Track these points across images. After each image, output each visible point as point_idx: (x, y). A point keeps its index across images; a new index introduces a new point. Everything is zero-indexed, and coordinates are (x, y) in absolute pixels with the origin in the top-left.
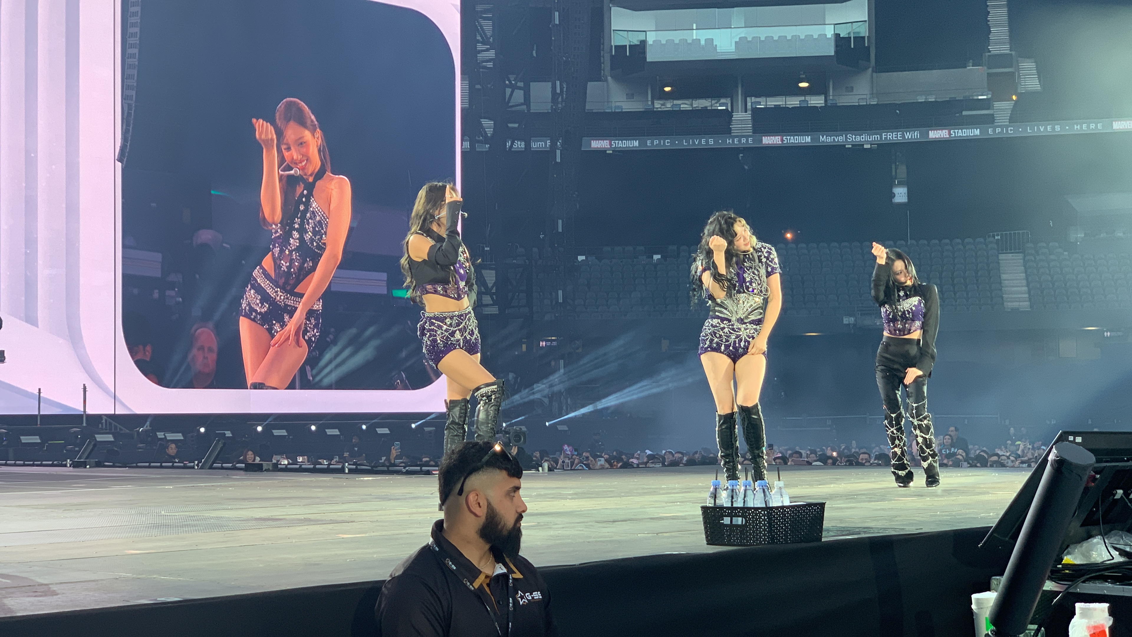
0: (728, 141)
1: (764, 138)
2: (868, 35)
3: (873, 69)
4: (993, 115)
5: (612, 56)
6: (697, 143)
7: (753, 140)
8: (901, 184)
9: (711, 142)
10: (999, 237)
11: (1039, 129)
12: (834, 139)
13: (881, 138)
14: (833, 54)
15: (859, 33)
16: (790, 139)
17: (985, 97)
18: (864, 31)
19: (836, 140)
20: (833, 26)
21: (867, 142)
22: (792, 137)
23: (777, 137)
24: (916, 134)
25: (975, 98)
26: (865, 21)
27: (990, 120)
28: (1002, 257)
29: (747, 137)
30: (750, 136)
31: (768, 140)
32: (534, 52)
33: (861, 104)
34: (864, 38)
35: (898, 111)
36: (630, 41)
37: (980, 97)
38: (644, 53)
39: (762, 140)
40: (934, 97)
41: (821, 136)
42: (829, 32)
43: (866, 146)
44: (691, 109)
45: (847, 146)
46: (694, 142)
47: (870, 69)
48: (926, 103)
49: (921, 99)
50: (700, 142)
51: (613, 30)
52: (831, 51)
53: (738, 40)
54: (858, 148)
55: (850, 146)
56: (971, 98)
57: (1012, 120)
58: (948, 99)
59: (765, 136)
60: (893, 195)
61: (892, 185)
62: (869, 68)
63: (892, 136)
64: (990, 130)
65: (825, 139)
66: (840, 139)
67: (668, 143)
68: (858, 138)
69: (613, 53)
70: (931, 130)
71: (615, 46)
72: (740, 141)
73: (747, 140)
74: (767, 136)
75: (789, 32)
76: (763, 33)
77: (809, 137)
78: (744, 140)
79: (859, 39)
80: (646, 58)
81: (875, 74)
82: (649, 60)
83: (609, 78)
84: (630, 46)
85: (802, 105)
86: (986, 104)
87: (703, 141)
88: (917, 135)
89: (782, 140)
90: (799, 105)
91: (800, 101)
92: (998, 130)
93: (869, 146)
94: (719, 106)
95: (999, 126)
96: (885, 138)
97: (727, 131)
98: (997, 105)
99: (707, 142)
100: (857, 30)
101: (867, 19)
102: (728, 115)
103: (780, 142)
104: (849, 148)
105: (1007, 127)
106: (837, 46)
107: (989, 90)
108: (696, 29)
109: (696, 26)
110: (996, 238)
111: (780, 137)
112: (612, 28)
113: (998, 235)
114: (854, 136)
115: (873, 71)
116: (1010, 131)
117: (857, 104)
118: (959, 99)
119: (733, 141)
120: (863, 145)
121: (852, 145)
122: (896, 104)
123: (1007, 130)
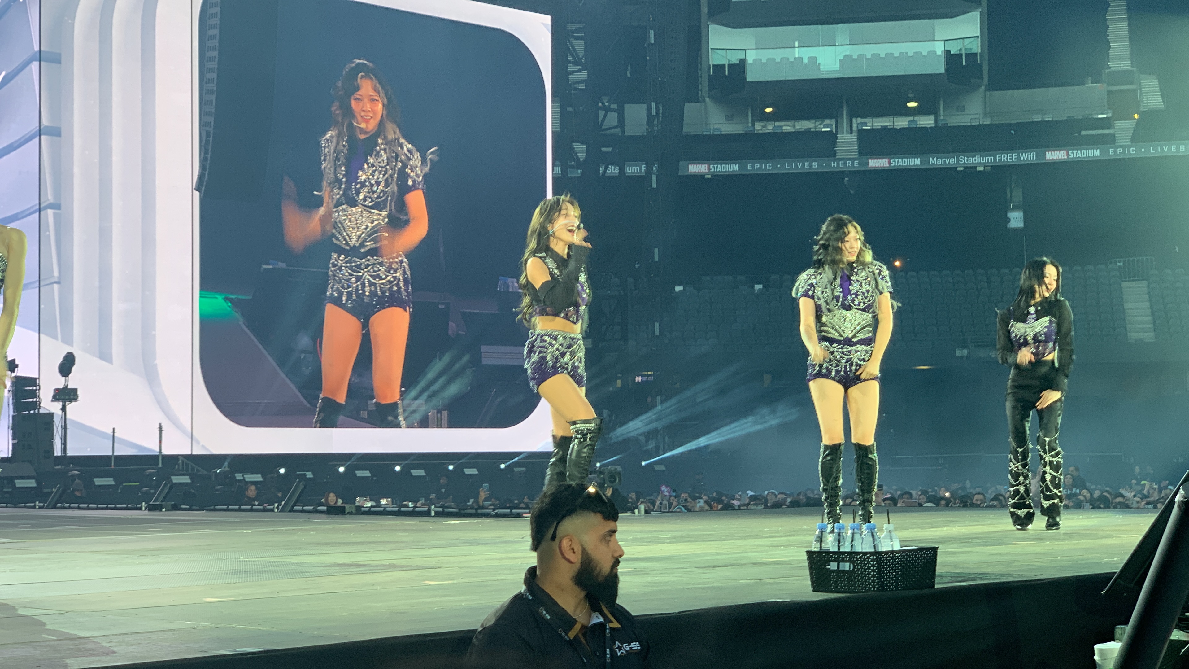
0: (832, 165)
1: (870, 160)
2: (980, 51)
3: (986, 86)
4: (1113, 135)
5: (709, 75)
6: (800, 167)
7: (859, 163)
8: (1016, 208)
9: (815, 165)
10: (1122, 264)
11: (1162, 150)
12: (945, 161)
13: (995, 159)
14: (942, 71)
15: (971, 49)
16: (898, 162)
17: (1105, 116)
18: (976, 47)
19: (947, 162)
20: (943, 42)
21: (980, 164)
22: (900, 160)
23: (884, 160)
24: (1032, 155)
25: (1095, 116)
26: (977, 37)
27: (1110, 140)
28: (1124, 284)
29: (852, 160)
30: (855, 159)
31: (875, 163)
32: (628, 72)
33: (974, 124)
34: (977, 54)
35: (1012, 132)
36: (729, 61)
37: (1100, 116)
38: (744, 72)
39: (868, 163)
40: (1051, 116)
41: (931, 159)
42: (939, 48)
43: (979, 169)
44: (794, 130)
45: (958, 169)
46: (796, 166)
47: (983, 88)
48: (1043, 122)
49: (1037, 118)
50: (803, 165)
51: (712, 49)
52: (941, 69)
53: (842, 58)
54: (970, 170)
55: (962, 169)
56: (1090, 117)
57: (1134, 140)
58: (1066, 119)
59: (872, 159)
60: (1008, 220)
61: (1007, 209)
62: (981, 86)
63: (1007, 158)
64: (1111, 151)
65: (936, 161)
66: (951, 161)
67: (769, 166)
68: (971, 161)
69: (711, 73)
70: (1049, 151)
71: (714, 66)
72: (845, 164)
73: (853, 164)
74: (874, 159)
75: (896, 49)
76: (869, 50)
77: (919, 159)
78: (849, 163)
79: (971, 56)
80: (746, 78)
81: (988, 93)
82: (749, 79)
83: (707, 99)
84: (729, 65)
85: (911, 126)
86: (1106, 124)
87: (806, 165)
88: (1033, 157)
89: (890, 163)
90: (907, 126)
91: (908, 122)
92: (1120, 150)
93: (982, 169)
94: (823, 128)
95: (1120, 147)
96: (1000, 160)
97: (833, 154)
98: (1118, 124)
99: (811, 166)
100: (969, 47)
101: (978, 34)
102: (832, 137)
103: (887, 165)
104: (961, 171)
105: (1129, 147)
106: (947, 63)
107: (1109, 108)
108: (798, 47)
109: (799, 44)
110: (1118, 264)
111: (887, 160)
112: (710, 47)
113: (1120, 262)
114: (966, 158)
115: (986, 90)
116: (1132, 152)
117: (969, 124)
118: (1078, 118)
119: (838, 164)
120: (976, 167)
121: (964, 167)
122: (1010, 124)
123: (1129, 151)
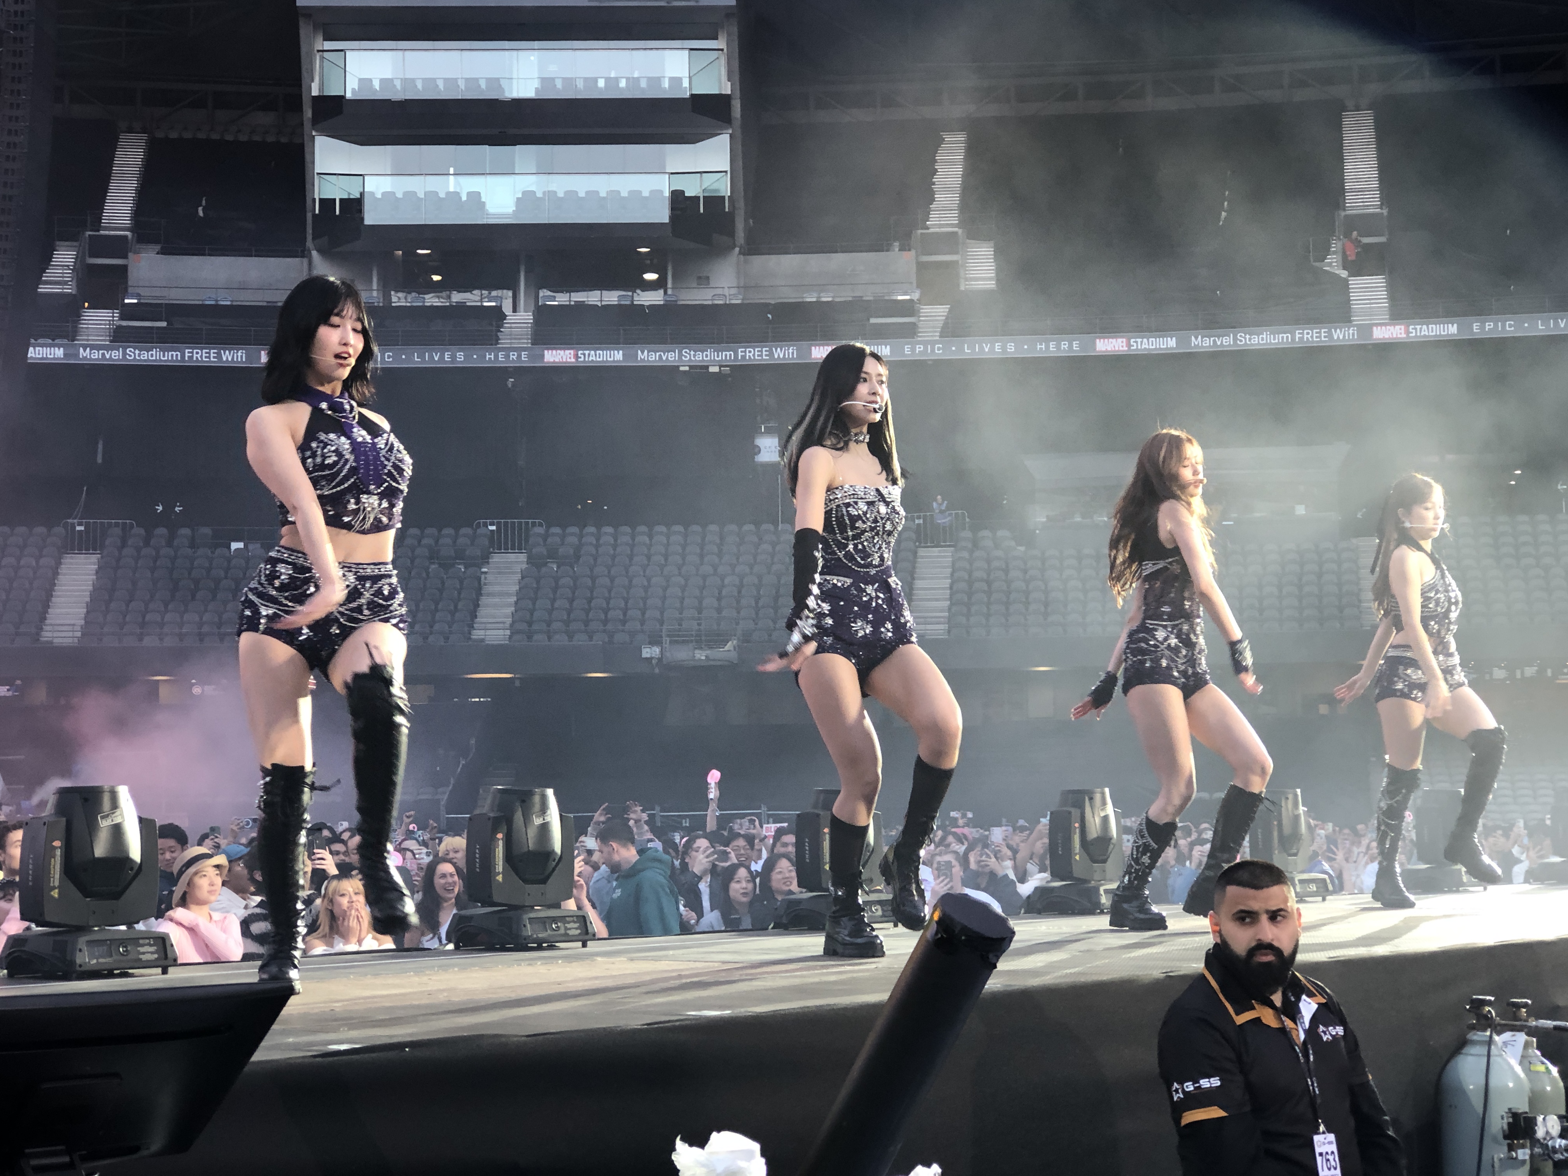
0: (488, 356)
1: (546, 352)
2: (729, 194)
3: (741, 248)
4: (914, 325)
5: (314, 215)
6: (436, 359)
7: (529, 356)
8: (769, 431)
9: (460, 356)
10: (921, 521)
11: (981, 348)
12: (660, 355)
13: (736, 356)
14: (667, 220)
15: (714, 190)
16: (589, 355)
17: (908, 297)
18: (723, 187)
19: (664, 358)
20: (667, 176)
21: (714, 363)
22: (593, 352)
23: (567, 352)
24: (791, 351)
25: (894, 298)
26: (726, 172)
27: (910, 332)
28: (922, 552)
29: (519, 350)
30: (524, 349)
31: (555, 356)
32: (200, 209)
33: (716, 302)
34: (724, 197)
35: (769, 316)
36: (349, 194)
37: (900, 298)
38: (361, 211)
39: (543, 356)
40: (833, 294)
41: (640, 353)
42: (664, 186)
43: (712, 369)
44: (448, 304)
45: (682, 369)
46: (431, 357)
47: (737, 249)
48: (819, 303)
49: (811, 298)
50: (442, 357)
51: (318, 174)
52: (662, 215)
53: (520, 196)
54: (700, 371)
55: (687, 368)
56: (887, 298)
57: (945, 333)
58: (850, 299)
59: (548, 349)
60: (756, 450)
61: (756, 432)
62: (733, 248)
63: (753, 354)
64: (907, 350)
65: (647, 356)
66: (670, 357)
67: (389, 357)
68: (700, 357)
69: (317, 212)
70: (815, 345)
71: (320, 200)
72: (507, 357)
73: (520, 356)
74: (552, 349)
75: (603, 185)
76: (560, 185)
77: (621, 352)
78: (513, 356)
79: (714, 201)
80: (362, 219)
81: (743, 258)
82: (367, 222)
83: (314, 253)
84: (341, 200)
85: (622, 303)
86: (908, 309)
87: (447, 356)
88: (793, 353)
89: (577, 357)
90: (616, 303)
91: (619, 296)
92: (919, 348)
93: (716, 369)
95: (920, 343)
96: (744, 357)
97: (491, 340)
98: (926, 310)
99: (454, 357)
100: (715, 186)
101: (728, 168)
102: (498, 314)
103: (573, 360)
104: (685, 372)
105: (933, 343)
106: (673, 209)
107: (918, 287)
108: (454, 175)
109: (454, 170)
110: (915, 521)
111: (572, 352)
112: (317, 170)
113: (919, 518)
114: (692, 353)
115: (740, 253)
116: (938, 352)
117: (710, 303)
118: (868, 298)
119: (496, 357)
120: (707, 367)
121: (690, 366)
122: (767, 305)
123: (933, 350)
